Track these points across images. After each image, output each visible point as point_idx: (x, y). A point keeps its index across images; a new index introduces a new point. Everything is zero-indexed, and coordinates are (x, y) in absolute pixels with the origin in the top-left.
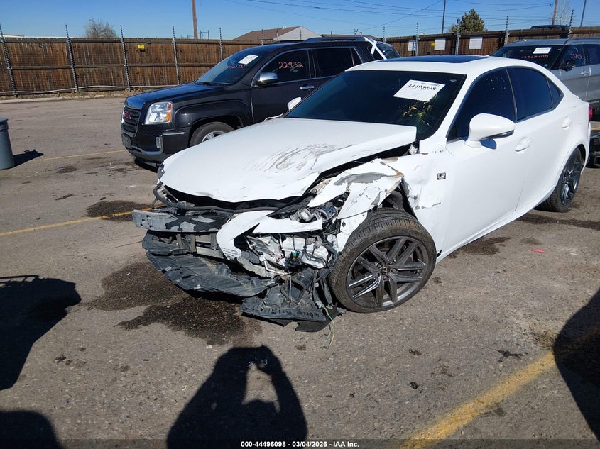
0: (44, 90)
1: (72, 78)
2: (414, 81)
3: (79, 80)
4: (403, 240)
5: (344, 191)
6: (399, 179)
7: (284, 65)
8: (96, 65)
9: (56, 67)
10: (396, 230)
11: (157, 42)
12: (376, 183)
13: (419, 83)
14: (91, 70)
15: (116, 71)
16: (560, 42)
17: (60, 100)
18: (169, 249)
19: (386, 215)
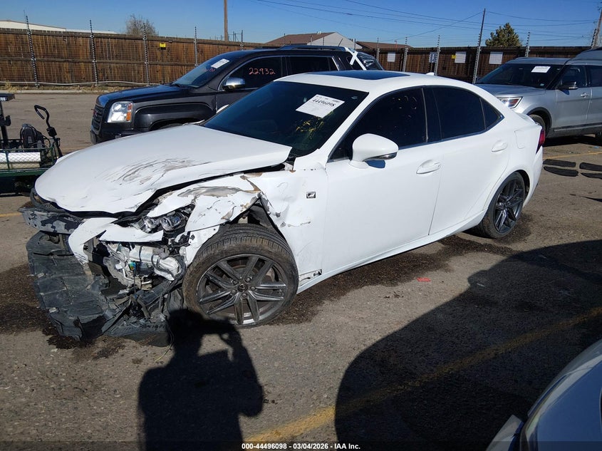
0: (65, 83)
1: (93, 72)
2: (320, 96)
3: (100, 75)
4: (255, 258)
5: (188, 202)
6: (256, 195)
7: (255, 71)
8: (118, 61)
9: (79, 60)
10: (245, 247)
11: (179, 41)
12: (230, 197)
13: (323, 98)
14: (112, 65)
15: (136, 68)
16: (560, 61)
17: (80, 93)
18: (52, 249)
19: (241, 231)
